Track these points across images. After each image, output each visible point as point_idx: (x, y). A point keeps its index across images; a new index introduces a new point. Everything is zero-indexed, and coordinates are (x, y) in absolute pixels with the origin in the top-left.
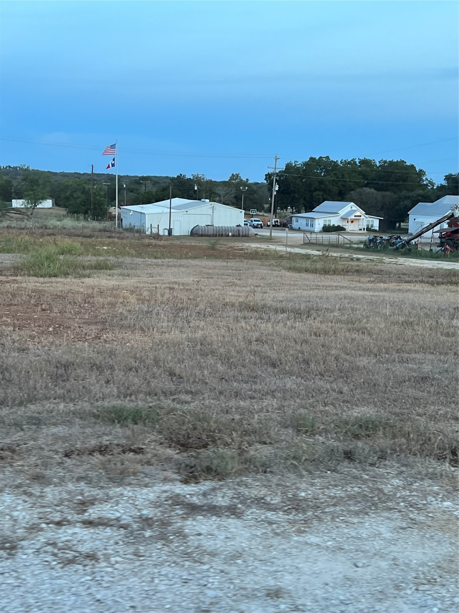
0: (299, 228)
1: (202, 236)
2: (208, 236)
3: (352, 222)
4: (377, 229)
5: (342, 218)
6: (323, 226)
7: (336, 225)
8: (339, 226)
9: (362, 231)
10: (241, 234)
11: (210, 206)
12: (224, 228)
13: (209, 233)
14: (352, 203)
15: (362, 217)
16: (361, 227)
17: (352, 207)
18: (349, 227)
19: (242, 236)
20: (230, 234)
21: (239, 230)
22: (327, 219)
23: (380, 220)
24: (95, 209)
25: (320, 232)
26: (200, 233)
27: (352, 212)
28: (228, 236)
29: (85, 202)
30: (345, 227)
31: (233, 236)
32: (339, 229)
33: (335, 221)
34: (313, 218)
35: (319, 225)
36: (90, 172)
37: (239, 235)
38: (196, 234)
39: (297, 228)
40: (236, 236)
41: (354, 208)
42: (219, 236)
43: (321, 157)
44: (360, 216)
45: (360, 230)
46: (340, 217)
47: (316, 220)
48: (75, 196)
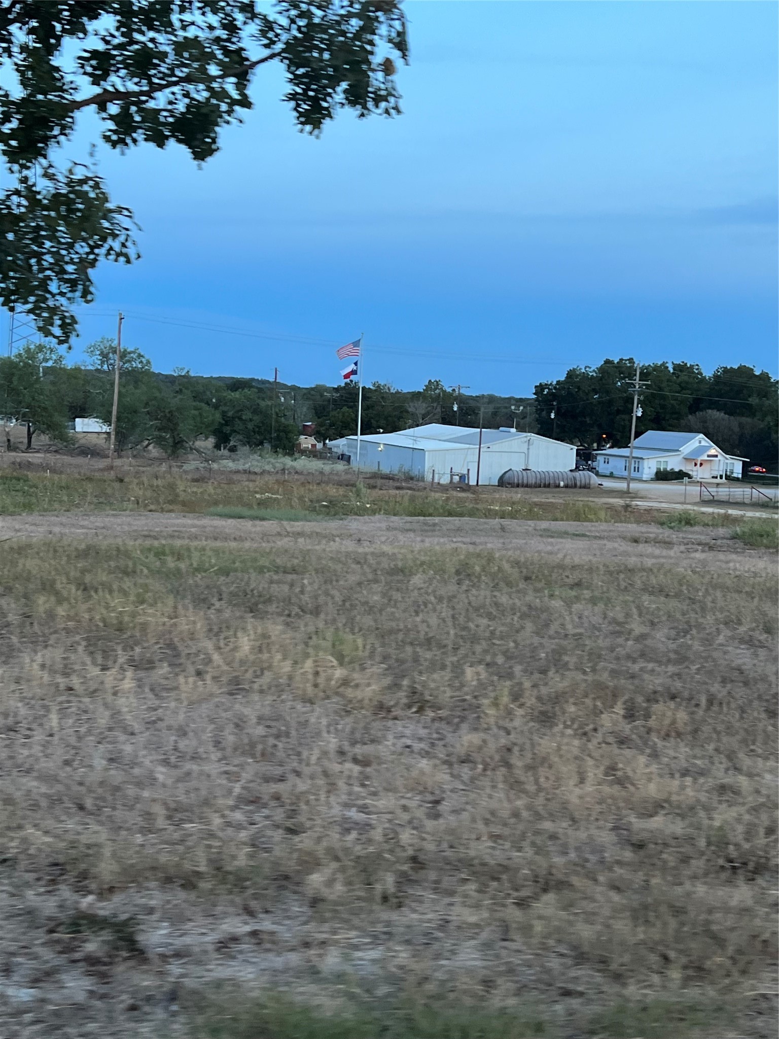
0: (612, 473)
1: (518, 486)
2: (527, 486)
3: (701, 464)
4: (740, 476)
5: (685, 459)
6: (655, 471)
7: (677, 470)
8: (681, 471)
9: (718, 480)
10: (578, 483)
11: (525, 439)
12: (551, 474)
13: (530, 482)
14: (701, 436)
15: (720, 457)
16: (715, 473)
17: (700, 442)
18: (699, 473)
19: (580, 487)
20: (562, 484)
21: (575, 478)
22: (662, 460)
23: (744, 462)
24: (278, 438)
25: (652, 480)
26: (516, 481)
27: (701, 450)
28: (558, 486)
29: (259, 427)
30: (690, 473)
31: (566, 486)
32: (679, 476)
33: (674, 463)
34: (642, 458)
35: (649, 468)
36: (272, 380)
37: (575, 486)
38: (509, 484)
39: (608, 473)
40: (571, 487)
41: (703, 443)
42: (545, 486)
43: (621, 360)
44: (716, 456)
45: (713, 477)
46: (682, 456)
47: (646, 462)
48: (244, 417)
